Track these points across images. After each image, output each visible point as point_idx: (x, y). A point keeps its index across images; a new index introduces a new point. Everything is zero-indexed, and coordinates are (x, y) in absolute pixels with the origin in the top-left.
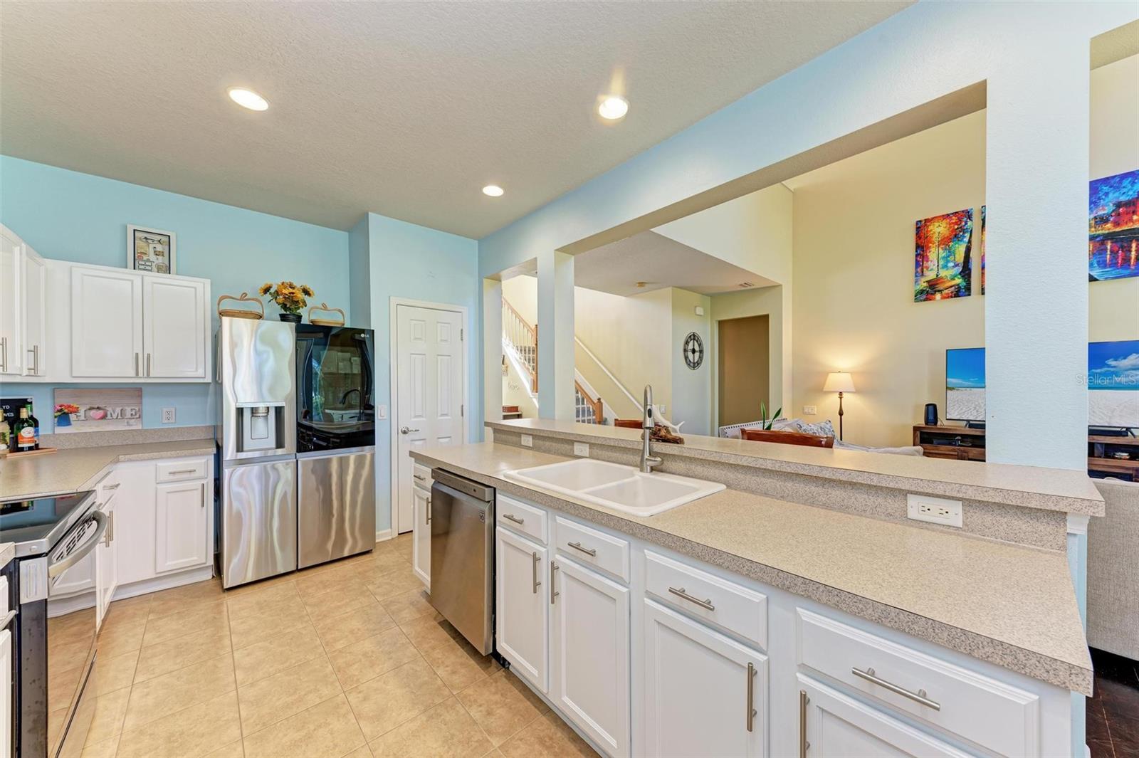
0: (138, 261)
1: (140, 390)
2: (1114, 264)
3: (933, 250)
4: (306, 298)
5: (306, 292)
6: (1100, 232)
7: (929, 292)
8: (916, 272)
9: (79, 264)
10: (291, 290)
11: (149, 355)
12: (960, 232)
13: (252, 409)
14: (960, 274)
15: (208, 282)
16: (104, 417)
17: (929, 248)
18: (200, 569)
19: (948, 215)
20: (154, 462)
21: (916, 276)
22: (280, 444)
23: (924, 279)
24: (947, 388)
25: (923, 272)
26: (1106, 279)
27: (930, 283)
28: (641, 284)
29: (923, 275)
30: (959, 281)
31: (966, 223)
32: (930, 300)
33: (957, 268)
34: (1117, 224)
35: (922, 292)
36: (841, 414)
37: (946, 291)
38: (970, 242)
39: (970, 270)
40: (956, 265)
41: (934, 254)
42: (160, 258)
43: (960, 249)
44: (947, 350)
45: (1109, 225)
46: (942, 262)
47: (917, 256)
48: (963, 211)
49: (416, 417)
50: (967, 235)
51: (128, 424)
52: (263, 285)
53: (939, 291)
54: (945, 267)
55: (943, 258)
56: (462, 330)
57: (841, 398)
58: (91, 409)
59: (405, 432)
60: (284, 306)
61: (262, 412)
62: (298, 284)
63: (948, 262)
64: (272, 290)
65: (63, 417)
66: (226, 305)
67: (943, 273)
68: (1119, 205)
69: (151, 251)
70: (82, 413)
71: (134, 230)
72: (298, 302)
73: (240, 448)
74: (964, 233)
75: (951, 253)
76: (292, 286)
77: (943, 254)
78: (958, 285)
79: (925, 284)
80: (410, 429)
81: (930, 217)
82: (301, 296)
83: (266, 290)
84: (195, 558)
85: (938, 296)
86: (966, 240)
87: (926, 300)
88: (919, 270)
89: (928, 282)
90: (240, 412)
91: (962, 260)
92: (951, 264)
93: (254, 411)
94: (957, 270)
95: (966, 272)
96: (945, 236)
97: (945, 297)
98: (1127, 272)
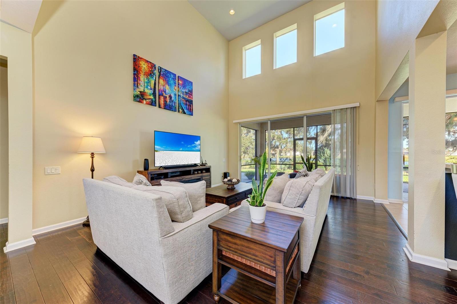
2: (188, 110)
3: (142, 75)
7: (140, 98)
8: (134, 84)
12: (152, 73)
14: (153, 94)
17: (140, 73)
19: (148, 61)
21: (134, 86)
23: (138, 90)
24: (155, 151)
25: (138, 85)
26: (187, 114)
27: (141, 93)
29: (138, 87)
30: (152, 97)
31: (154, 71)
32: (141, 102)
33: (151, 90)
34: (189, 97)
35: (137, 96)
36: (92, 170)
37: (147, 100)
38: (155, 80)
39: (156, 94)
40: (151, 89)
41: (142, 78)
43: (153, 82)
46: (146, 85)
47: (134, 74)
48: (153, 64)
53: (145, 99)
54: (147, 87)
55: (146, 82)
57: (93, 158)
63: (148, 85)
67: (146, 91)
68: (189, 91)
74: (154, 75)
75: (149, 82)
77: (146, 80)
78: (152, 99)
79: (139, 93)
81: (141, 56)
85: (145, 102)
86: (154, 78)
87: (140, 102)
88: (136, 83)
89: (140, 92)
91: (153, 88)
92: (149, 87)
94: (151, 92)
95: (154, 94)
96: (146, 71)
97: (147, 104)
98: (190, 113)
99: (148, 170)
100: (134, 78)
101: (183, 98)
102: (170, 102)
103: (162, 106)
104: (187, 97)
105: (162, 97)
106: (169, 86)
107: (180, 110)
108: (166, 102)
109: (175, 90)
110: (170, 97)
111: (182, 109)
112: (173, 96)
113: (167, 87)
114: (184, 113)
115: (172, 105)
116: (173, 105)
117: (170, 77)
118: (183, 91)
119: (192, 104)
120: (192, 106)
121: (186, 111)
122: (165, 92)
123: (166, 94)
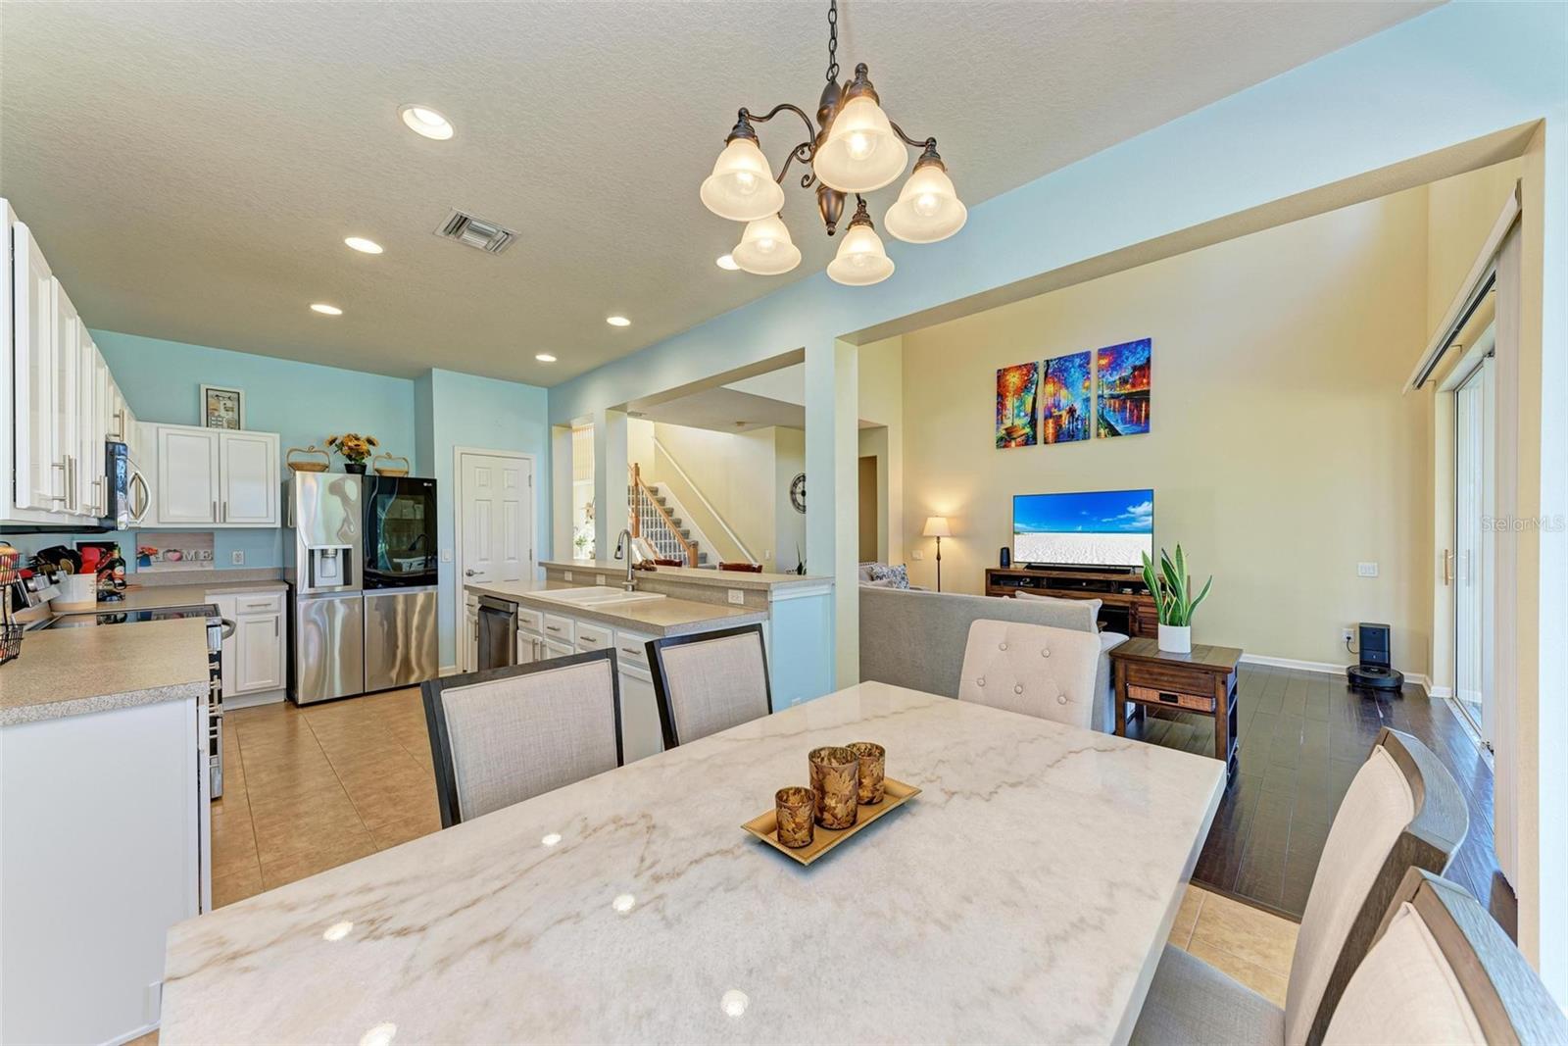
0: (211, 420)
1: (212, 534)
2: (1131, 422)
3: (1009, 399)
4: (371, 448)
5: (370, 442)
6: (1123, 392)
7: (1005, 440)
8: (998, 419)
9: (163, 425)
10: (356, 442)
11: (225, 503)
12: (1030, 383)
13: (322, 550)
14: (1029, 423)
15: (277, 436)
16: (180, 559)
17: (1006, 397)
18: (272, 691)
19: (1020, 366)
20: (233, 597)
21: (998, 423)
22: (347, 581)
23: (1003, 427)
24: (1014, 533)
25: (1002, 420)
26: (1127, 434)
27: (1008, 431)
28: (740, 423)
29: (1002, 423)
30: (1028, 430)
31: (1034, 375)
32: (1008, 447)
33: (1027, 417)
34: (1133, 386)
35: (1002, 439)
36: (939, 558)
37: (1019, 440)
38: (1036, 393)
39: (1036, 419)
40: (1026, 415)
41: (1011, 402)
42: (230, 413)
43: (1029, 400)
44: (1014, 497)
45: (1128, 386)
46: (1016, 411)
47: (998, 403)
48: (1032, 364)
49: (481, 560)
50: (1034, 387)
51: (202, 566)
52: (330, 438)
53: (1014, 439)
54: (1018, 416)
55: (1017, 407)
56: (530, 476)
57: (938, 543)
58: (169, 551)
59: (469, 575)
60: (349, 457)
61: (331, 552)
62: (363, 436)
63: (1021, 411)
64: (337, 442)
65: (144, 558)
66: (295, 458)
67: (1017, 422)
68: (1135, 368)
69: (222, 407)
70: (160, 555)
71: (207, 390)
72: (362, 453)
73: (311, 585)
74: (1032, 384)
75: (1023, 403)
76: (357, 439)
77: (1017, 404)
78: (1027, 434)
79: (1004, 432)
80: (475, 571)
81: (1007, 367)
82: (365, 447)
83: (332, 442)
84: (270, 681)
85: (1013, 444)
86: (1033, 391)
87: (1005, 446)
88: (1000, 417)
89: (1006, 429)
90: (312, 553)
91: (1030, 410)
92: (1022, 414)
93: (324, 553)
94: (1028, 419)
95: (1033, 423)
96: (1018, 386)
97: (1019, 445)
98: (1140, 428)
100: (998, 409)
101: (1112, 397)
102: (1069, 423)
103: (1051, 438)
104: (1127, 389)
105: (1051, 421)
106: (1067, 388)
107: (1102, 431)
108: (1061, 426)
109: (1084, 391)
110: (1072, 411)
112: (1078, 406)
113: (1064, 392)
114: (1114, 433)
115: (1077, 428)
116: (1079, 427)
117: (1073, 366)
118: (1111, 379)
121: (1119, 428)
122: (1059, 406)
123: (1059, 410)
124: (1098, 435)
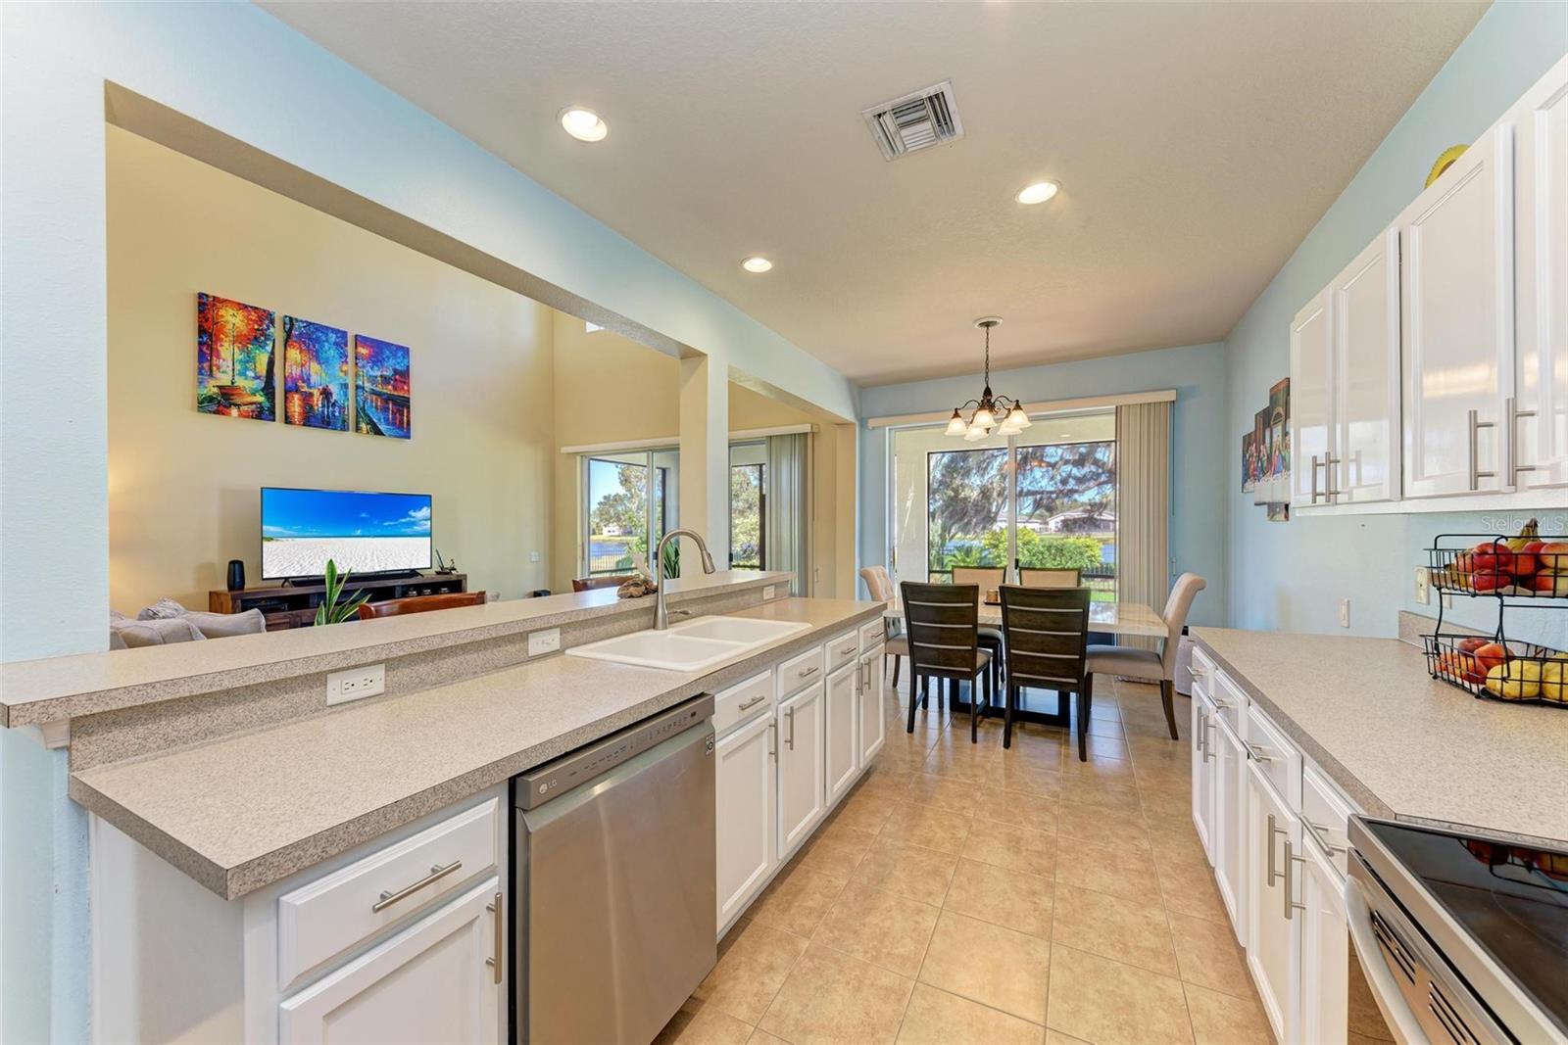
2: (394, 424)
3: (226, 345)
6: (385, 391)
7: (221, 402)
8: (200, 371)
12: (261, 335)
14: (263, 390)
17: (219, 339)
19: (246, 307)
21: (200, 373)
23: (213, 382)
24: (261, 538)
25: (211, 371)
26: (390, 435)
27: (224, 391)
29: (211, 375)
30: (260, 398)
31: (268, 328)
32: (223, 414)
33: (258, 381)
34: (395, 388)
35: (211, 399)
37: (245, 408)
38: (273, 353)
39: (274, 388)
40: (257, 377)
41: (227, 351)
43: (262, 359)
44: (261, 486)
45: (390, 387)
46: (238, 367)
47: (201, 344)
48: (264, 311)
50: (270, 343)
53: (235, 405)
54: (243, 374)
55: (240, 361)
63: (246, 369)
67: (240, 382)
68: (396, 372)
74: (266, 339)
75: (250, 359)
77: (239, 356)
78: (260, 404)
79: (216, 390)
81: (222, 296)
85: (234, 412)
86: (269, 348)
87: (216, 412)
88: (206, 365)
89: (220, 387)
91: (264, 373)
92: (250, 374)
94: (260, 384)
95: (269, 389)
96: (241, 332)
97: (243, 416)
98: (402, 433)
99: (242, 587)
100: (201, 355)
101: (373, 392)
102: (323, 406)
103: (297, 418)
104: (389, 390)
105: (296, 396)
106: (319, 363)
107: (363, 426)
108: (311, 407)
109: (342, 374)
110: (326, 393)
111: (371, 422)
112: (335, 389)
113: (314, 367)
114: (378, 432)
115: (334, 415)
116: (337, 414)
117: (327, 341)
118: (372, 373)
119: (408, 408)
120: (408, 412)
121: (382, 427)
122: (307, 381)
123: (309, 387)
124: (358, 429)
